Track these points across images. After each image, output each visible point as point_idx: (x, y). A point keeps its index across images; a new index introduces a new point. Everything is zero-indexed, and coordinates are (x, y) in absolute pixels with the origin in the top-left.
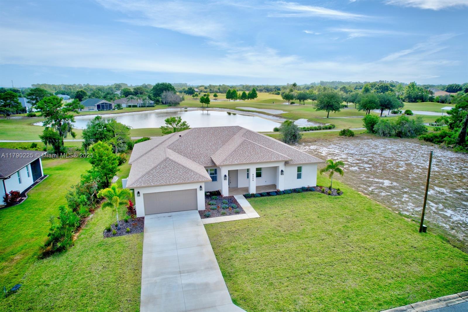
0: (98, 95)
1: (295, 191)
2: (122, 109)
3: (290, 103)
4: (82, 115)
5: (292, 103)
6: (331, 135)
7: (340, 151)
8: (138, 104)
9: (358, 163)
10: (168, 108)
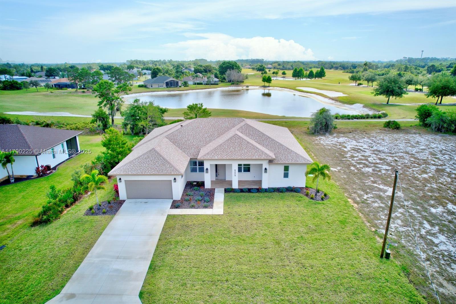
0: (170, 72)
1: (279, 190)
2: (188, 86)
3: (357, 84)
4: (152, 92)
5: (359, 84)
6: (374, 126)
7: (369, 146)
8: (203, 82)
9: (377, 163)
10: (230, 86)
